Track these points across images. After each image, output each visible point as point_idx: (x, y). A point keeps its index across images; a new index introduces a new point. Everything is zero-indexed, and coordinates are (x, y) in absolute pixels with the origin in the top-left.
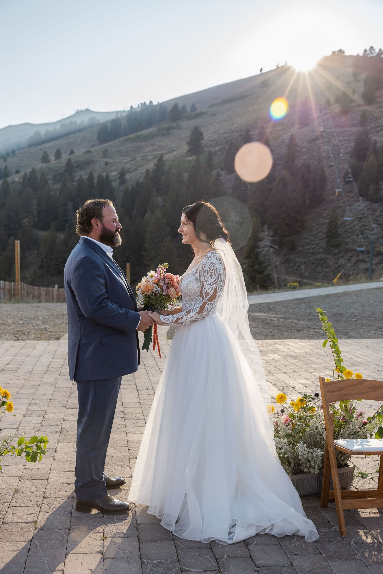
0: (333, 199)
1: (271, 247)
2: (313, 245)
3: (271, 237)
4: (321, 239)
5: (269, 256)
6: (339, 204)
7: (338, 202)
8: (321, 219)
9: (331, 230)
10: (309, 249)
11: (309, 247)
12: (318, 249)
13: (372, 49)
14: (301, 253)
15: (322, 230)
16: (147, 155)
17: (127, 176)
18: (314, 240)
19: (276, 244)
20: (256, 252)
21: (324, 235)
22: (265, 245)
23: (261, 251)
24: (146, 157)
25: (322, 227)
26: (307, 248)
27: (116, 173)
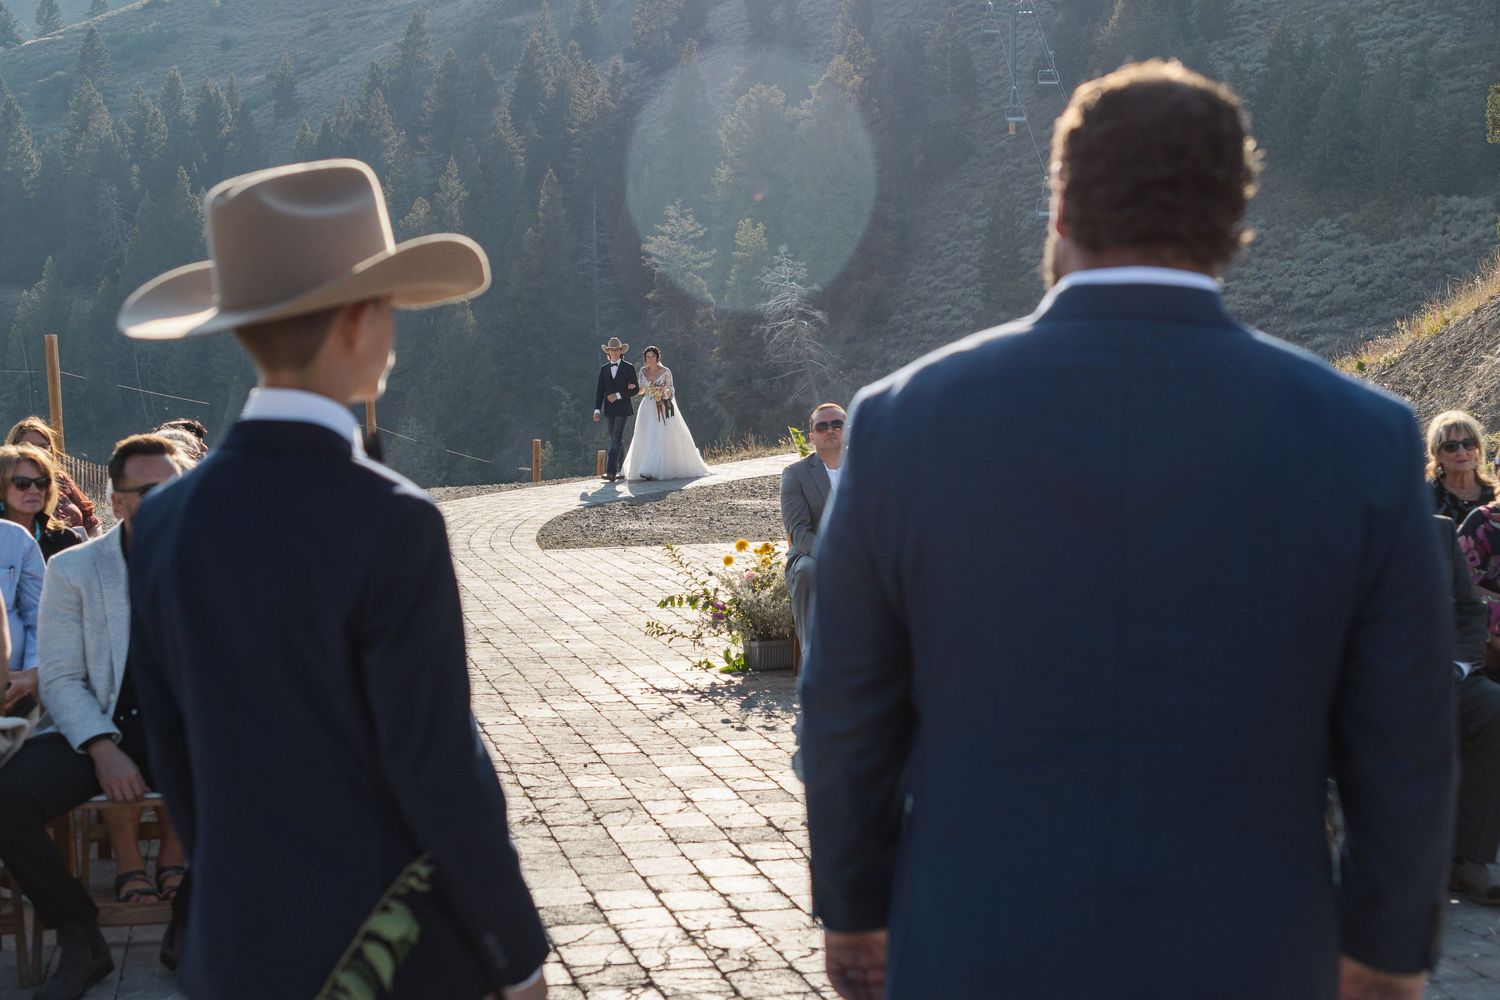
0: (1002, 149)
1: (803, 315)
2: (941, 303)
3: (800, 283)
4: (966, 283)
5: (798, 345)
6: (1019, 165)
7: (1017, 160)
8: (965, 217)
9: (996, 251)
10: (927, 318)
11: (928, 310)
12: (957, 318)
14: (904, 331)
15: (967, 254)
16: (367, 13)
17: (303, 88)
18: (944, 288)
19: (817, 307)
20: (753, 334)
21: (977, 271)
22: (784, 312)
23: (773, 331)
24: (363, 18)
25: (970, 242)
26: (920, 314)
27: (262, 77)
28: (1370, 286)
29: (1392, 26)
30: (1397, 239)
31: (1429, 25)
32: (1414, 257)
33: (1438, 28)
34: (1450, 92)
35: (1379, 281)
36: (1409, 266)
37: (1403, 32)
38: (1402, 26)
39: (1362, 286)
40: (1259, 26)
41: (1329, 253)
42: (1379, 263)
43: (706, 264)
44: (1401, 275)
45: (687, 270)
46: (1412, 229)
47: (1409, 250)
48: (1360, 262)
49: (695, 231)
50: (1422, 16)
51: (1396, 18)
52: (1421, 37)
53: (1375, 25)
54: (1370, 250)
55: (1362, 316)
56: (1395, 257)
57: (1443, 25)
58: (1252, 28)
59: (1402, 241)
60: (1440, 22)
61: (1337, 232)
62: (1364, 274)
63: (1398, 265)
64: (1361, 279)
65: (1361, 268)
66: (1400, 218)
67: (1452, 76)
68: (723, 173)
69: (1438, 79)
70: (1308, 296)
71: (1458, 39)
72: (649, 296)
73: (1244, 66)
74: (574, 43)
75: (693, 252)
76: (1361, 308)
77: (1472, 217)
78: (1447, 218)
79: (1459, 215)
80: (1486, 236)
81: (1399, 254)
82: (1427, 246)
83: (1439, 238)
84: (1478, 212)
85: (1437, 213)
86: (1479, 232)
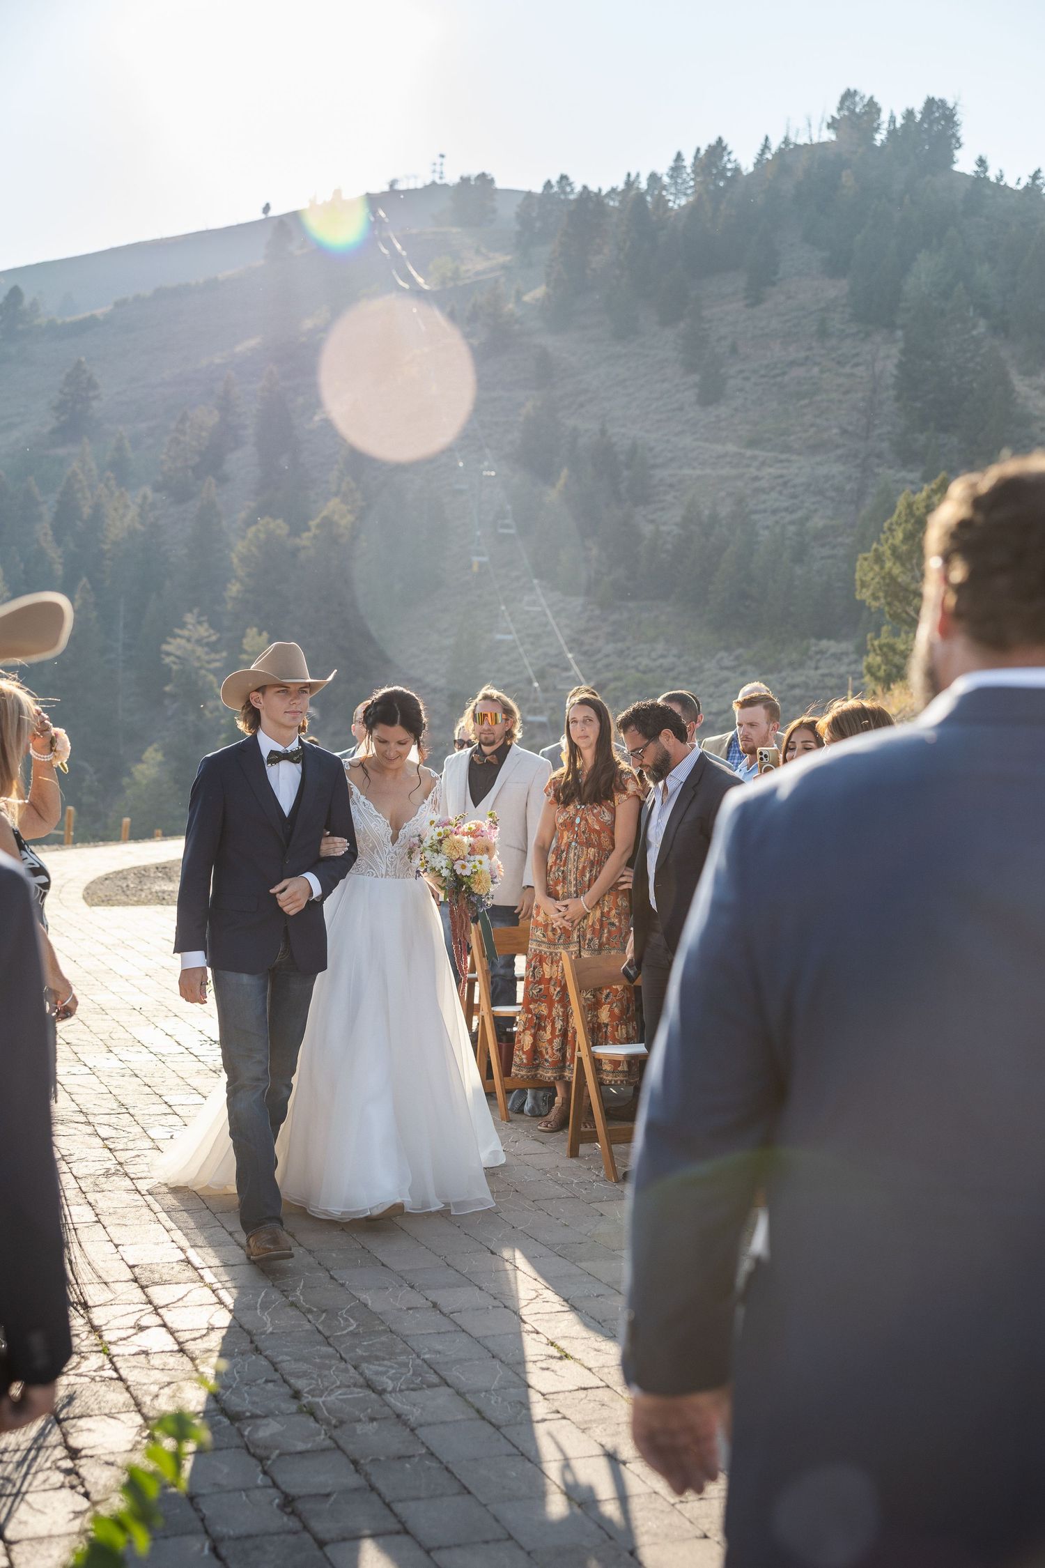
0: (466, 583)
4: (435, 690)
6: (480, 596)
7: (478, 592)
8: (434, 637)
9: (461, 665)
13: (564, 182)
15: (437, 665)
21: (444, 681)
25: (439, 657)
29: (778, 504)
30: (780, 672)
31: (806, 505)
33: (812, 508)
34: (822, 558)
37: (786, 509)
38: (787, 504)
40: (675, 497)
41: (726, 680)
43: (217, 664)
45: (201, 668)
46: (791, 664)
49: (209, 636)
50: (801, 498)
51: (782, 498)
52: (800, 514)
53: (764, 502)
57: (817, 506)
58: (669, 498)
60: (814, 504)
61: (733, 663)
66: (783, 655)
67: (823, 545)
68: (234, 589)
69: (812, 548)
70: (710, 713)
71: (829, 517)
72: (167, 689)
73: (663, 528)
74: (109, 474)
75: (207, 653)
77: (838, 657)
78: (818, 657)
79: (829, 653)
80: (848, 673)
81: (781, 683)
82: (803, 678)
83: (812, 672)
84: (842, 654)
85: (811, 653)
86: (843, 669)
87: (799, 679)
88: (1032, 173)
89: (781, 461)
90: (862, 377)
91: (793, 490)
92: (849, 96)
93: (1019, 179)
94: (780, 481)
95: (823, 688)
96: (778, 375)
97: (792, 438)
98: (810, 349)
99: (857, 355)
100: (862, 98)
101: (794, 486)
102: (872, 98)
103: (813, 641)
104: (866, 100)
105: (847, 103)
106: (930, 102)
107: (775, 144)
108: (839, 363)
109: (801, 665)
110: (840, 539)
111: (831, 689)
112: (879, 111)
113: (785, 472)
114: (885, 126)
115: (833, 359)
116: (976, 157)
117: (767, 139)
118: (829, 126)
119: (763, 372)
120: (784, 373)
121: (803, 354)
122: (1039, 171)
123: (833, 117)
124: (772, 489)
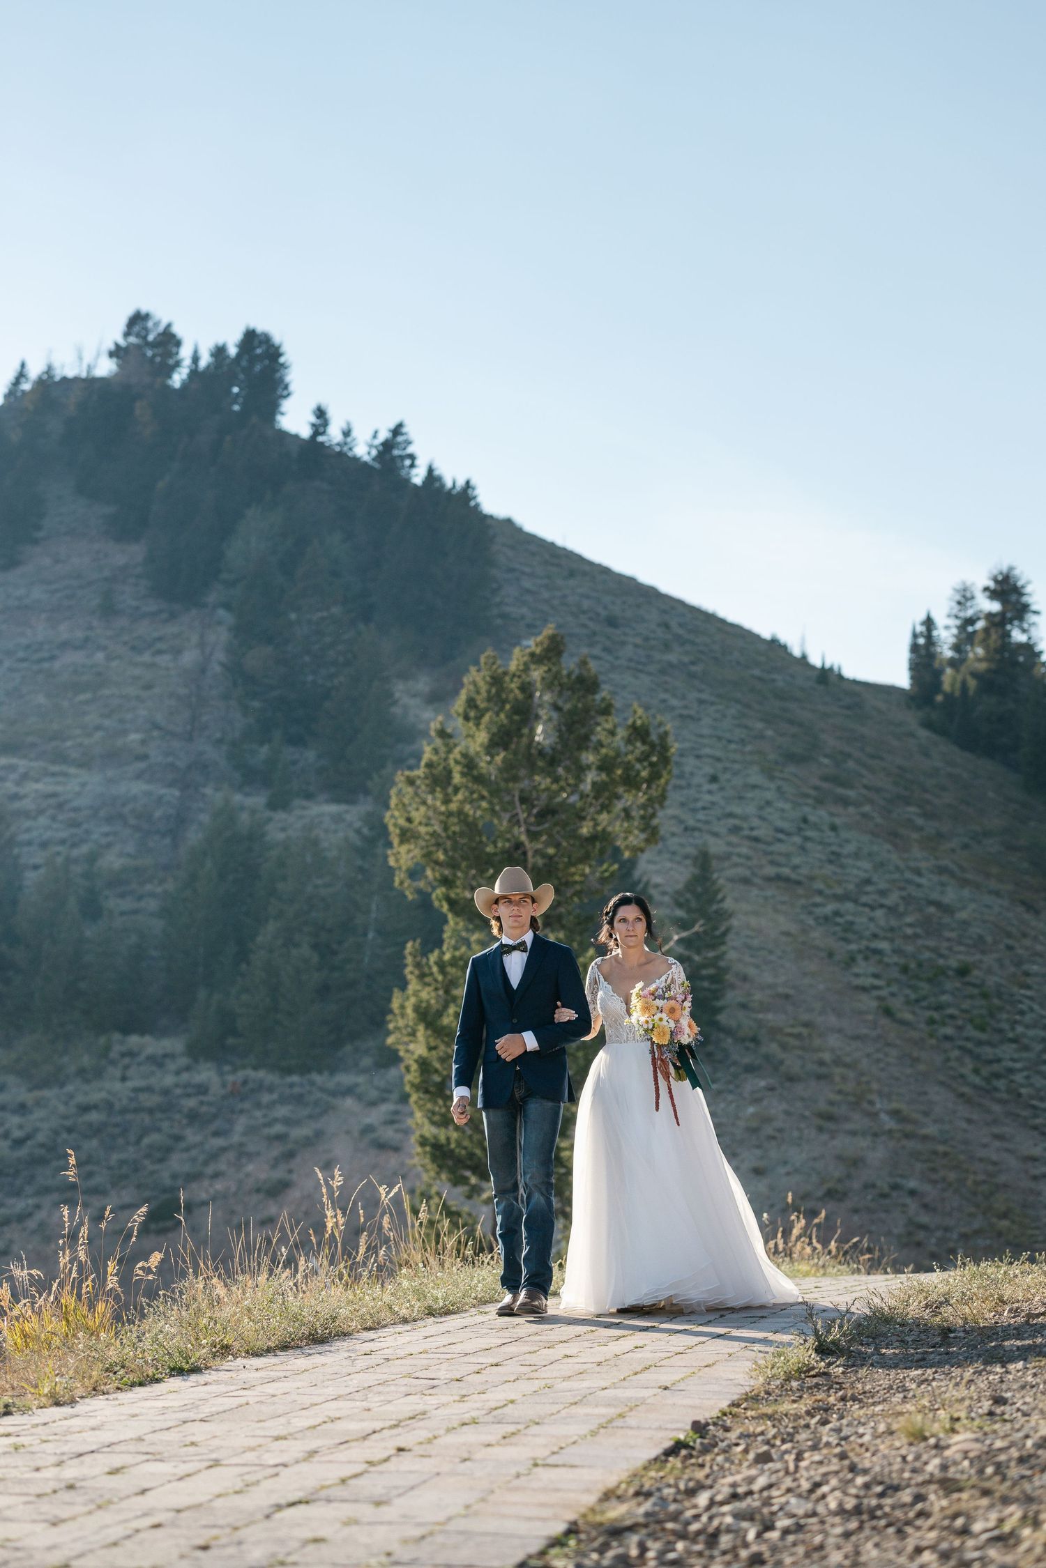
28: (29, 1143)
29: (49, 834)
30: (62, 1085)
31: (95, 836)
32: (85, 1109)
33: (104, 841)
34: (122, 913)
35: (41, 1137)
36: (80, 1120)
37: (63, 842)
38: (63, 835)
39: (19, 1143)
42: (39, 1114)
44: (70, 1130)
46: (81, 1072)
47: (80, 1099)
48: (14, 1112)
50: (85, 826)
51: (55, 826)
52: (85, 849)
53: (28, 830)
54: (28, 1097)
55: (18, 1182)
56: (62, 1109)
57: (110, 839)
59: (70, 1088)
60: (107, 835)
62: (21, 1127)
63: (65, 1117)
64: (17, 1134)
65: (15, 1120)
66: (66, 1059)
67: (122, 896)
69: (107, 897)
71: (129, 855)
76: (17, 1172)
77: (158, 1061)
78: (126, 1061)
79: (142, 1058)
80: (177, 1086)
81: (66, 1104)
82: (103, 1095)
83: (118, 1086)
84: (165, 1056)
85: (113, 1054)
86: (169, 1080)
87: (96, 1096)
88: (392, 425)
89: (53, 774)
90: (168, 669)
91: (72, 815)
92: (138, 320)
93: (376, 432)
94: (52, 801)
95: (136, 1111)
96: (40, 661)
97: (69, 744)
98: (90, 628)
99: (160, 639)
100: (157, 324)
101: (76, 810)
102: (169, 325)
103: (117, 1036)
104: (161, 328)
105: (136, 329)
106: (251, 339)
107: (34, 371)
108: (133, 648)
109: (98, 1073)
110: (148, 887)
111: (151, 1111)
112: (178, 343)
113: (59, 789)
114: (187, 362)
115: (125, 643)
116: (313, 406)
117: (23, 365)
118: (111, 354)
119: (21, 654)
120: (52, 658)
121: (80, 634)
122: (400, 426)
123: (117, 345)
124: (41, 812)
